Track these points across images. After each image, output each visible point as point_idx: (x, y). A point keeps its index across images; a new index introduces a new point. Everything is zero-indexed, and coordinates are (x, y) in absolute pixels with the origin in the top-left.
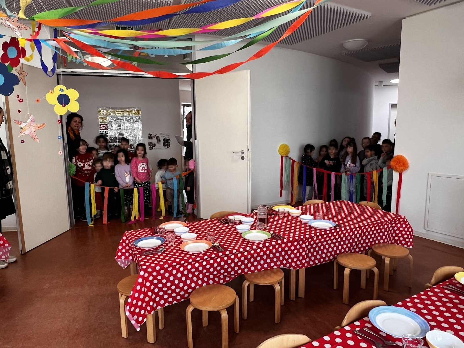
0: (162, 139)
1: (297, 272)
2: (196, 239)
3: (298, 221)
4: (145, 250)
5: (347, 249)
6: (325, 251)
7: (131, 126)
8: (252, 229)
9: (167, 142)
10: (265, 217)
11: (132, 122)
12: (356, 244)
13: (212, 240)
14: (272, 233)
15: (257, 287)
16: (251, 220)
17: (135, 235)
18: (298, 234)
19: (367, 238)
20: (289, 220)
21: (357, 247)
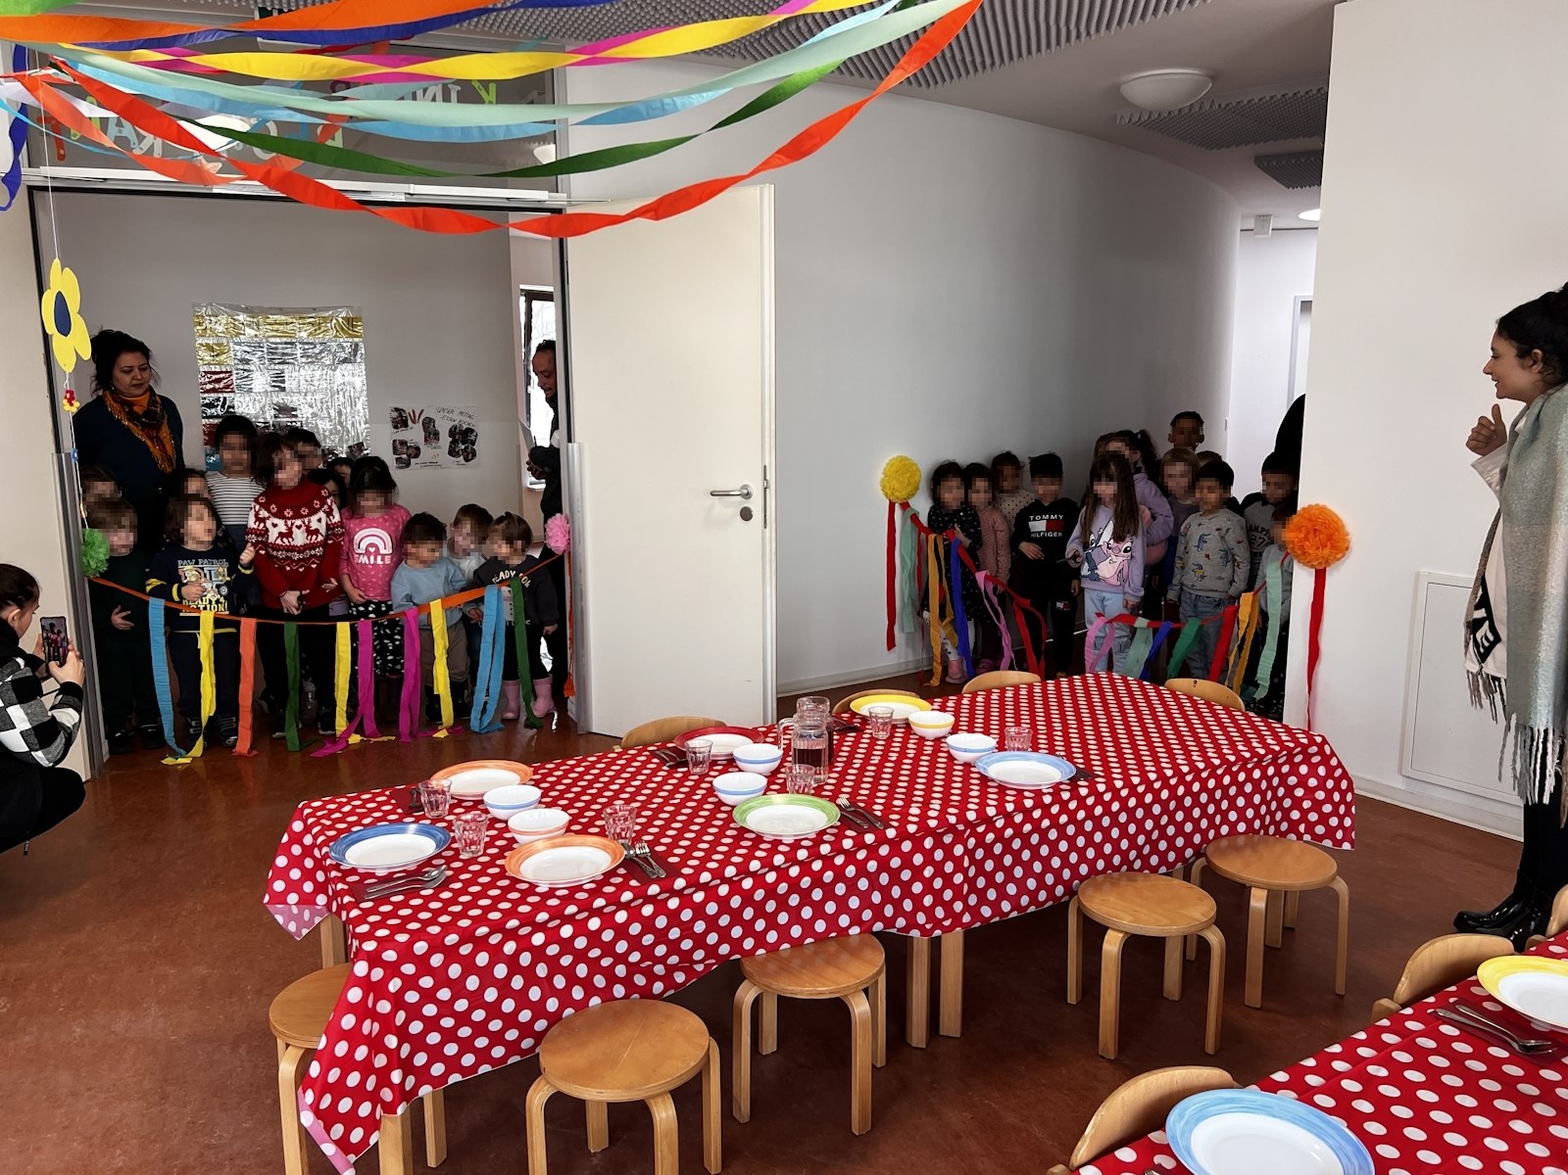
0: (443, 427)
1: (936, 945)
2: (564, 830)
3: (940, 754)
4: (372, 875)
5: (1117, 860)
6: (1037, 867)
7: (324, 377)
8: (772, 787)
9: (463, 441)
10: (821, 745)
11: (328, 362)
12: (1148, 840)
13: (623, 834)
14: (847, 803)
15: (785, 1003)
16: (770, 752)
17: (337, 815)
18: (938, 807)
19: (1188, 817)
20: (908, 751)
21: (1154, 850)
